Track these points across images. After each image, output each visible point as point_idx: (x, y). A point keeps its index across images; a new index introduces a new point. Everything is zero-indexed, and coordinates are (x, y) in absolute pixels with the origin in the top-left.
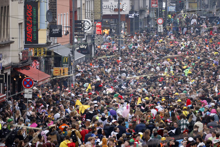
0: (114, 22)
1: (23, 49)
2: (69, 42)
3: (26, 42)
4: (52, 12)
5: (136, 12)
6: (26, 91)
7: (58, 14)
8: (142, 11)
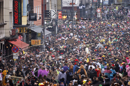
0: (69, 11)
1: (12, 28)
2: (41, 24)
3: (14, 24)
4: (31, 5)
5: (84, 5)
6: (14, 54)
7: (34, 6)
8: (87, 4)
